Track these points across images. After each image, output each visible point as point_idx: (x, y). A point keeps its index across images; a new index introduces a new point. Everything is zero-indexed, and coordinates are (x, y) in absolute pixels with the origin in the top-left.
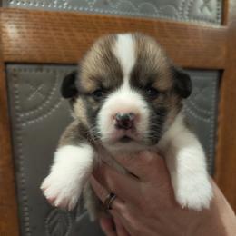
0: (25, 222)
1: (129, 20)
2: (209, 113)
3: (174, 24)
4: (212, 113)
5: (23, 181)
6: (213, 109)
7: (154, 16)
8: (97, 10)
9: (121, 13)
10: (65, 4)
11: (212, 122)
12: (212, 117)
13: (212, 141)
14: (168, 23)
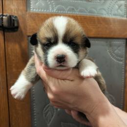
0: (34, 111)
1: (84, 17)
2: (122, 59)
3: (104, 18)
4: (124, 59)
5: (34, 90)
6: (124, 57)
7: (95, 14)
8: (69, 12)
9: (80, 13)
10: (55, 10)
11: (124, 63)
12: (124, 61)
13: (123, 72)
14: (101, 18)
